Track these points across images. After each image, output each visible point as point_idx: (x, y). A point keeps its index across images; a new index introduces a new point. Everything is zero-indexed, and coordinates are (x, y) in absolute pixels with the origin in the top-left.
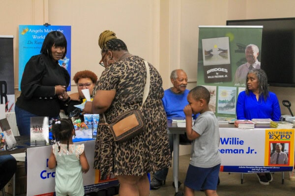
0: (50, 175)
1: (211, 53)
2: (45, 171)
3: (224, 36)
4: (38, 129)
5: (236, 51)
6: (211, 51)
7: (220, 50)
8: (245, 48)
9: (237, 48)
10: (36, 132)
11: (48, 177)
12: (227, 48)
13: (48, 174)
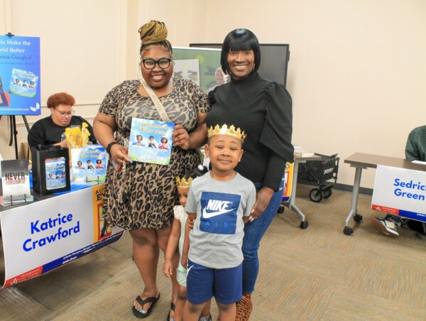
0: (37, 244)
1: (181, 75)
2: (29, 240)
3: (194, 58)
4: (13, 178)
5: (206, 74)
6: (181, 72)
7: (189, 72)
8: (215, 71)
9: (207, 71)
10: (11, 183)
11: (34, 247)
12: (197, 70)
13: (34, 243)
